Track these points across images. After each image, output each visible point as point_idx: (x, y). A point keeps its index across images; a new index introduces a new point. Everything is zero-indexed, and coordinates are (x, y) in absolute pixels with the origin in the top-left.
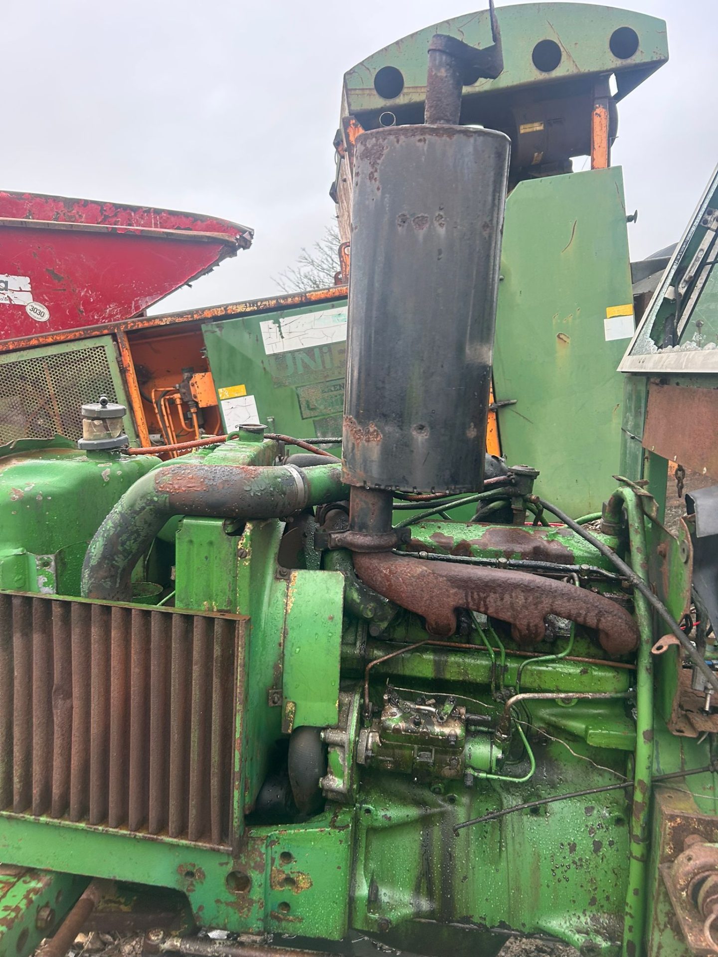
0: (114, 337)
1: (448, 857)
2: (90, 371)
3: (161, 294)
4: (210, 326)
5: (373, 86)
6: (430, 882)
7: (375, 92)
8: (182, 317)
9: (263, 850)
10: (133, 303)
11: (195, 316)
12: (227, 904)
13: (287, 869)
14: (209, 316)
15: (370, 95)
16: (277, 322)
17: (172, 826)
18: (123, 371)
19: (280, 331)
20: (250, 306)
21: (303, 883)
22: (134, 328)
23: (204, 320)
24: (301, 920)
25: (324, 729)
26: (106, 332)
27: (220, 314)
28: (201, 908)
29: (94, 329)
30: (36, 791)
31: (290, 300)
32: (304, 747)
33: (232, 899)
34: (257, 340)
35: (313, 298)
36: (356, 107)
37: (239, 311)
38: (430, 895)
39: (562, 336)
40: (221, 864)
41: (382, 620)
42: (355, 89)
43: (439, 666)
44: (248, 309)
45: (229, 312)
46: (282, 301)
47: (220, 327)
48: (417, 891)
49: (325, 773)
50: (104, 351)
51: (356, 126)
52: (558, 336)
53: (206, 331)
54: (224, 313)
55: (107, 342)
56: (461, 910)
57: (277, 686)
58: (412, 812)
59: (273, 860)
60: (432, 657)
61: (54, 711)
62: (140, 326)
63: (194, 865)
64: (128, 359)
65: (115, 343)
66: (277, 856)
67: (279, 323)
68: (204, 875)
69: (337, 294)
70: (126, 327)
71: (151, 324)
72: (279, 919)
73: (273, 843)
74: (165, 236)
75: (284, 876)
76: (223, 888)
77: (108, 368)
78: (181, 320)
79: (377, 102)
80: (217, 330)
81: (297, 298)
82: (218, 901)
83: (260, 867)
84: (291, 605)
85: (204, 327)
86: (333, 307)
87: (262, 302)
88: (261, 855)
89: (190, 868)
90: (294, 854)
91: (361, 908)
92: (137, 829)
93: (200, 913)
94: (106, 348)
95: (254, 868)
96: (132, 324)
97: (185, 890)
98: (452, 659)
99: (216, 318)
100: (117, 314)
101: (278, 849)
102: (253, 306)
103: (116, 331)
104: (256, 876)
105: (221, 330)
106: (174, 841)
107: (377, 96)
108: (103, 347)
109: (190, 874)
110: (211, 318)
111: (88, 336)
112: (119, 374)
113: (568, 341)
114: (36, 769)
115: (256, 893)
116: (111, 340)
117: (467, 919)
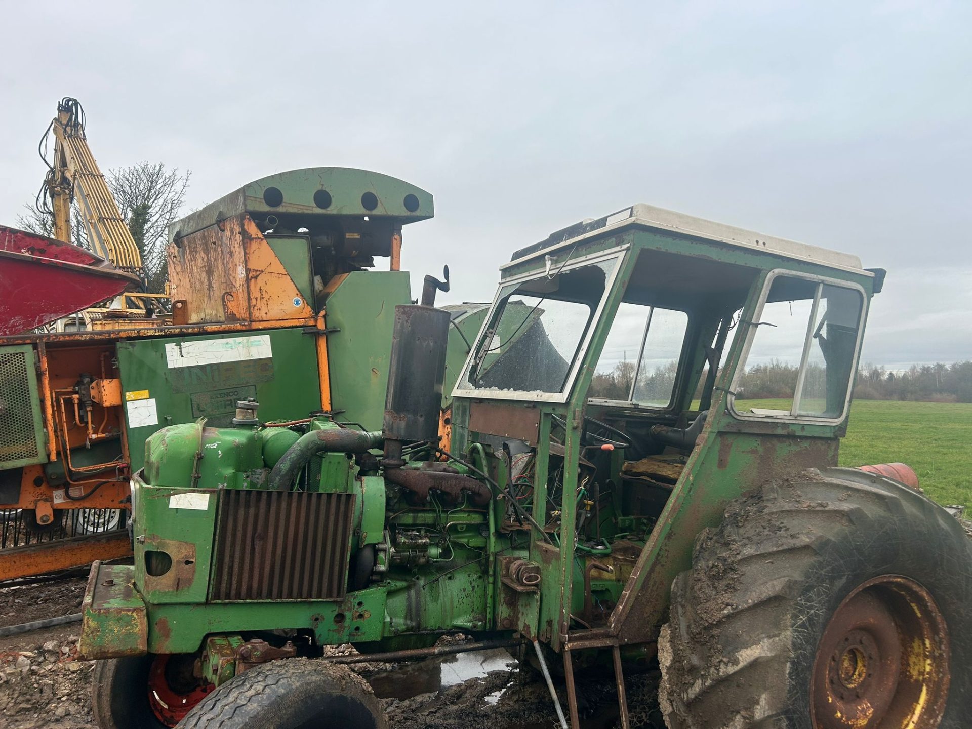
0: (35, 346)
1: (418, 603)
2: (7, 373)
3: (65, 313)
4: (124, 344)
5: (262, 197)
6: (411, 614)
7: (264, 201)
8: (100, 335)
9: (352, 601)
11: (112, 335)
12: (333, 631)
13: (360, 610)
14: (125, 336)
15: (260, 202)
16: (179, 345)
17: (315, 593)
18: (39, 375)
19: (181, 351)
20: (159, 332)
21: (366, 615)
22: (55, 340)
23: (117, 339)
24: (364, 634)
25: (377, 544)
26: (29, 341)
27: (133, 335)
28: (320, 635)
29: (18, 339)
30: (244, 587)
31: (191, 330)
32: (367, 554)
33: (335, 627)
34: (162, 357)
35: (209, 330)
36: (250, 208)
37: (149, 334)
38: (411, 619)
39: (374, 369)
40: (332, 611)
41: (395, 498)
42: (251, 197)
43: (415, 518)
44: (157, 334)
45: (141, 334)
46: (184, 330)
47: (131, 344)
48: (406, 618)
49: (375, 564)
50: (23, 357)
51: (250, 220)
52: (372, 370)
53: (120, 348)
54: (136, 335)
55: (28, 350)
56: (423, 625)
57: (360, 525)
58: (404, 584)
59: (354, 606)
60: (412, 515)
61: (255, 546)
62: (61, 339)
63: (319, 614)
64: (45, 366)
65: (35, 351)
66: (356, 604)
67: (180, 346)
68: (324, 618)
69: (227, 329)
70: (49, 339)
71: (72, 338)
72: (354, 636)
73: (355, 598)
74: (83, 270)
75: (358, 613)
76: (332, 623)
77: (25, 371)
78: (99, 337)
79: (265, 208)
80: (130, 347)
81: (196, 329)
82: (329, 630)
83: (350, 609)
84: (364, 491)
85: (119, 344)
86: (223, 338)
87: (168, 329)
88: (351, 603)
89: (317, 616)
90: (363, 602)
91: (388, 626)
92: (297, 598)
93: (320, 639)
94: (25, 355)
95: (348, 610)
96: (54, 337)
97: (313, 628)
98: (420, 515)
99: (129, 338)
100: (19, 325)
101: (357, 601)
102: (161, 332)
103: (38, 341)
104: (348, 614)
105: (133, 348)
106: (316, 600)
107: (265, 204)
108: (23, 353)
109: (317, 619)
110: (125, 338)
111: (10, 343)
112: (35, 377)
113: (378, 373)
114: (246, 575)
115: (347, 622)
116: (32, 349)
117: (425, 629)
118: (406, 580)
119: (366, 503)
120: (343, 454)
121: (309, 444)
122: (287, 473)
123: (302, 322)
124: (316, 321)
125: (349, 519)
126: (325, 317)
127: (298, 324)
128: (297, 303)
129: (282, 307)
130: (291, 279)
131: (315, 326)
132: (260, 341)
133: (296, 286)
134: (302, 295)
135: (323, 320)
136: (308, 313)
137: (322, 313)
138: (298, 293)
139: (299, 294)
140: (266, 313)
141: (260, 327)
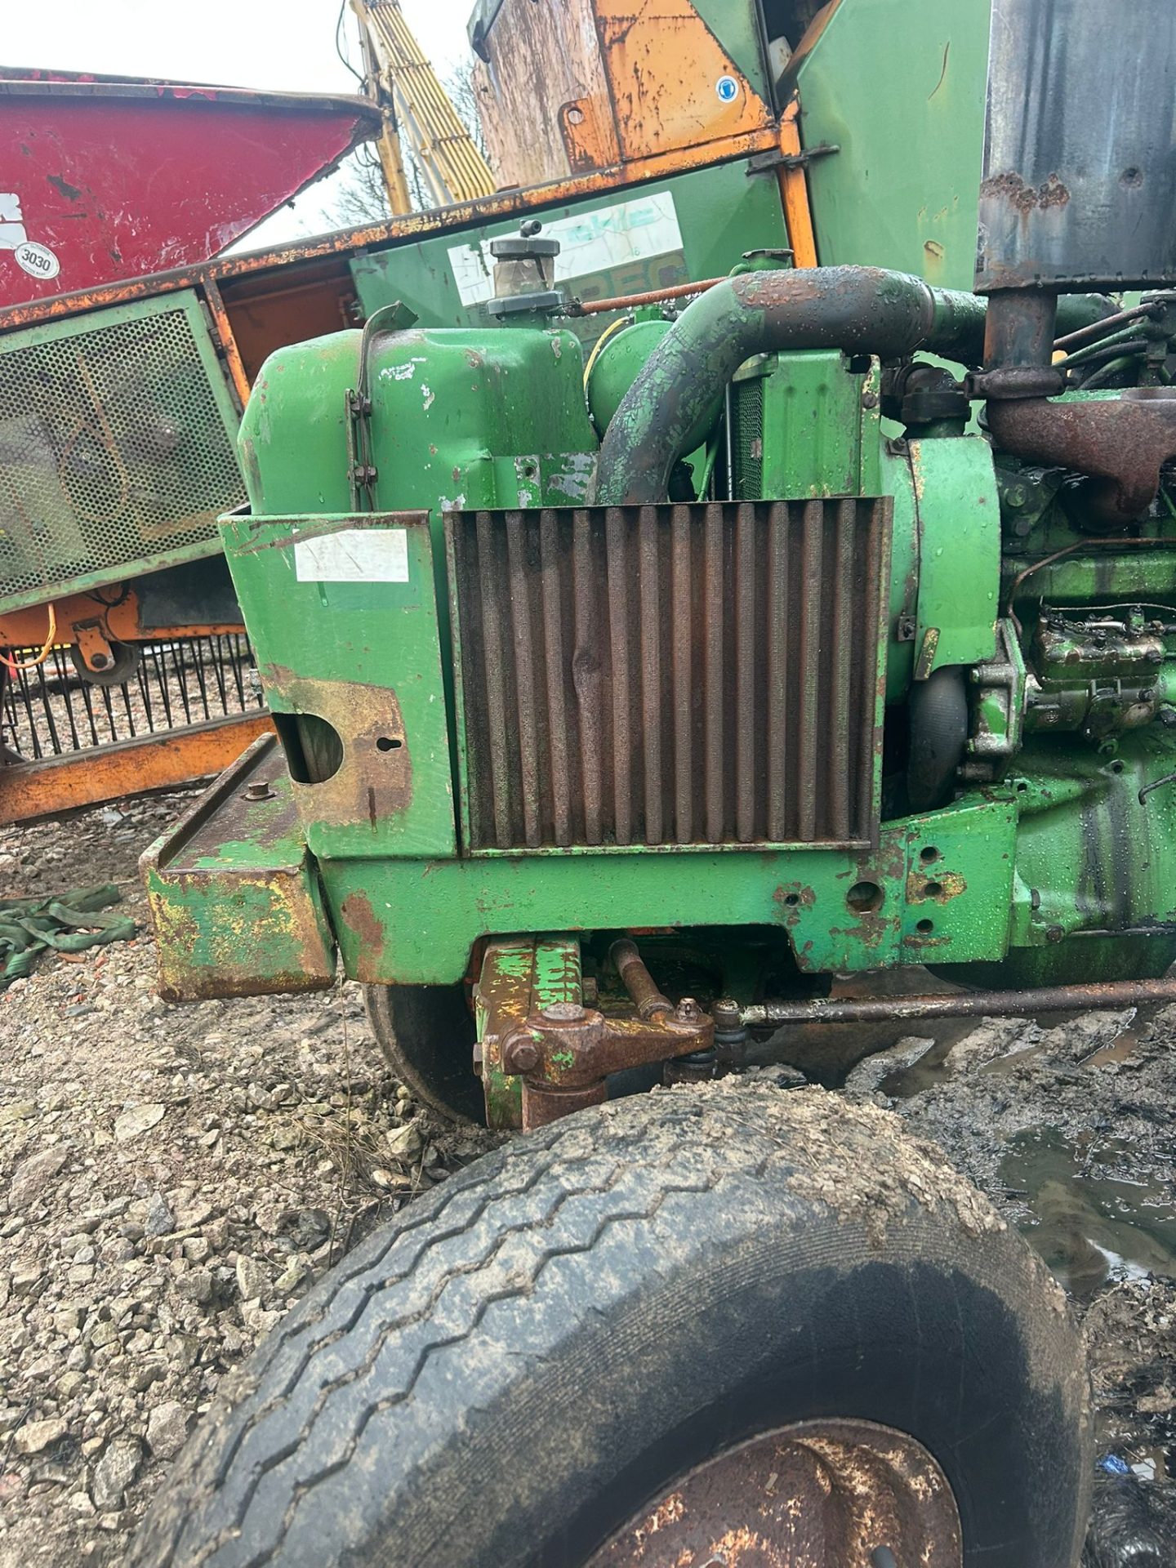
0: (200, 292)
1: (1122, 844)
2: (164, 357)
3: (255, 217)
4: (364, 260)
6: (1099, 878)
8: (315, 247)
9: (902, 846)
10: (208, 234)
11: (337, 245)
12: (848, 932)
13: (931, 871)
14: (362, 243)
16: (475, 247)
17: (776, 825)
18: (222, 354)
19: (482, 262)
20: (429, 221)
21: (952, 886)
22: (233, 273)
23: (350, 253)
24: (947, 940)
25: (975, 666)
26: (184, 282)
27: (379, 238)
28: (808, 945)
29: (163, 279)
30: (561, 808)
31: (495, 205)
32: (945, 699)
33: (854, 923)
34: (446, 282)
35: (534, 201)
37: (411, 231)
38: (1100, 894)
39: (931, 246)
40: (840, 876)
41: (1031, 512)
43: (1103, 577)
44: (427, 227)
45: (394, 233)
46: (482, 209)
47: (382, 262)
48: (1081, 890)
49: (973, 730)
50: (184, 318)
52: (926, 247)
53: (359, 271)
54: (385, 236)
55: (188, 300)
56: (1140, 909)
57: (911, 604)
58: (1073, 787)
59: (910, 861)
60: (1092, 565)
61: (579, 691)
62: (243, 268)
63: (798, 885)
64: (227, 333)
65: (202, 302)
66: (916, 856)
67: (480, 249)
68: (814, 898)
69: (573, 191)
70: (220, 271)
71: (263, 263)
72: (916, 945)
73: (910, 837)
74: (259, 102)
75: (926, 882)
76: (842, 911)
77: (195, 350)
78: (314, 253)
80: (377, 267)
81: (507, 203)
82: (834, 931)
83: (895, 871)
84: (920, 490)
85: (354, 264)
86: (567, 214)
87: (448, 212)
88: (899, 851)
89: (792, 891)
90: (940, 849)
91: (1024, 917)
92: (721, 842)
93: (808, 953)
94: (187, 313)
95: (888, 874)
96: (229, 266)
97: (785, 924)
98: (1121, 564)
99: (372, 247)
100: (180, 258)
101: (918, 845)
102: (435, 220)
103: (202, 280)
104: (891, 886)
105: (383, 268)
106: (782, 846)
108: (182, 311)
109: (793, 899)
110: (364, 247)
111: (153, 291)
112: (215, 359)
113: (941, 253)
114: (560, 778)
115: (890, 909)
116: (195, 298)
117: (1149, 921)
118: (1078, 777)
119: (929, 530)
120: (835, 355)
121: (708, 327)
122: (646, 443)
123: (743, 144)
124: (778, 134)
125: (872, 587)
126: (798, 119)
127: (735, 151)
128: (728, 93)
129: (692, 110)
130: (707, 28)
131: (777, 147)
132: (649, 211)
133: (720, 46)
134: (737, 69)
135: (795, 128)
136: (756, 116)
137: (791, 110)
138: (727, 63)
139: (730, 68)
140: (657, 134)
141: (648, 174)
